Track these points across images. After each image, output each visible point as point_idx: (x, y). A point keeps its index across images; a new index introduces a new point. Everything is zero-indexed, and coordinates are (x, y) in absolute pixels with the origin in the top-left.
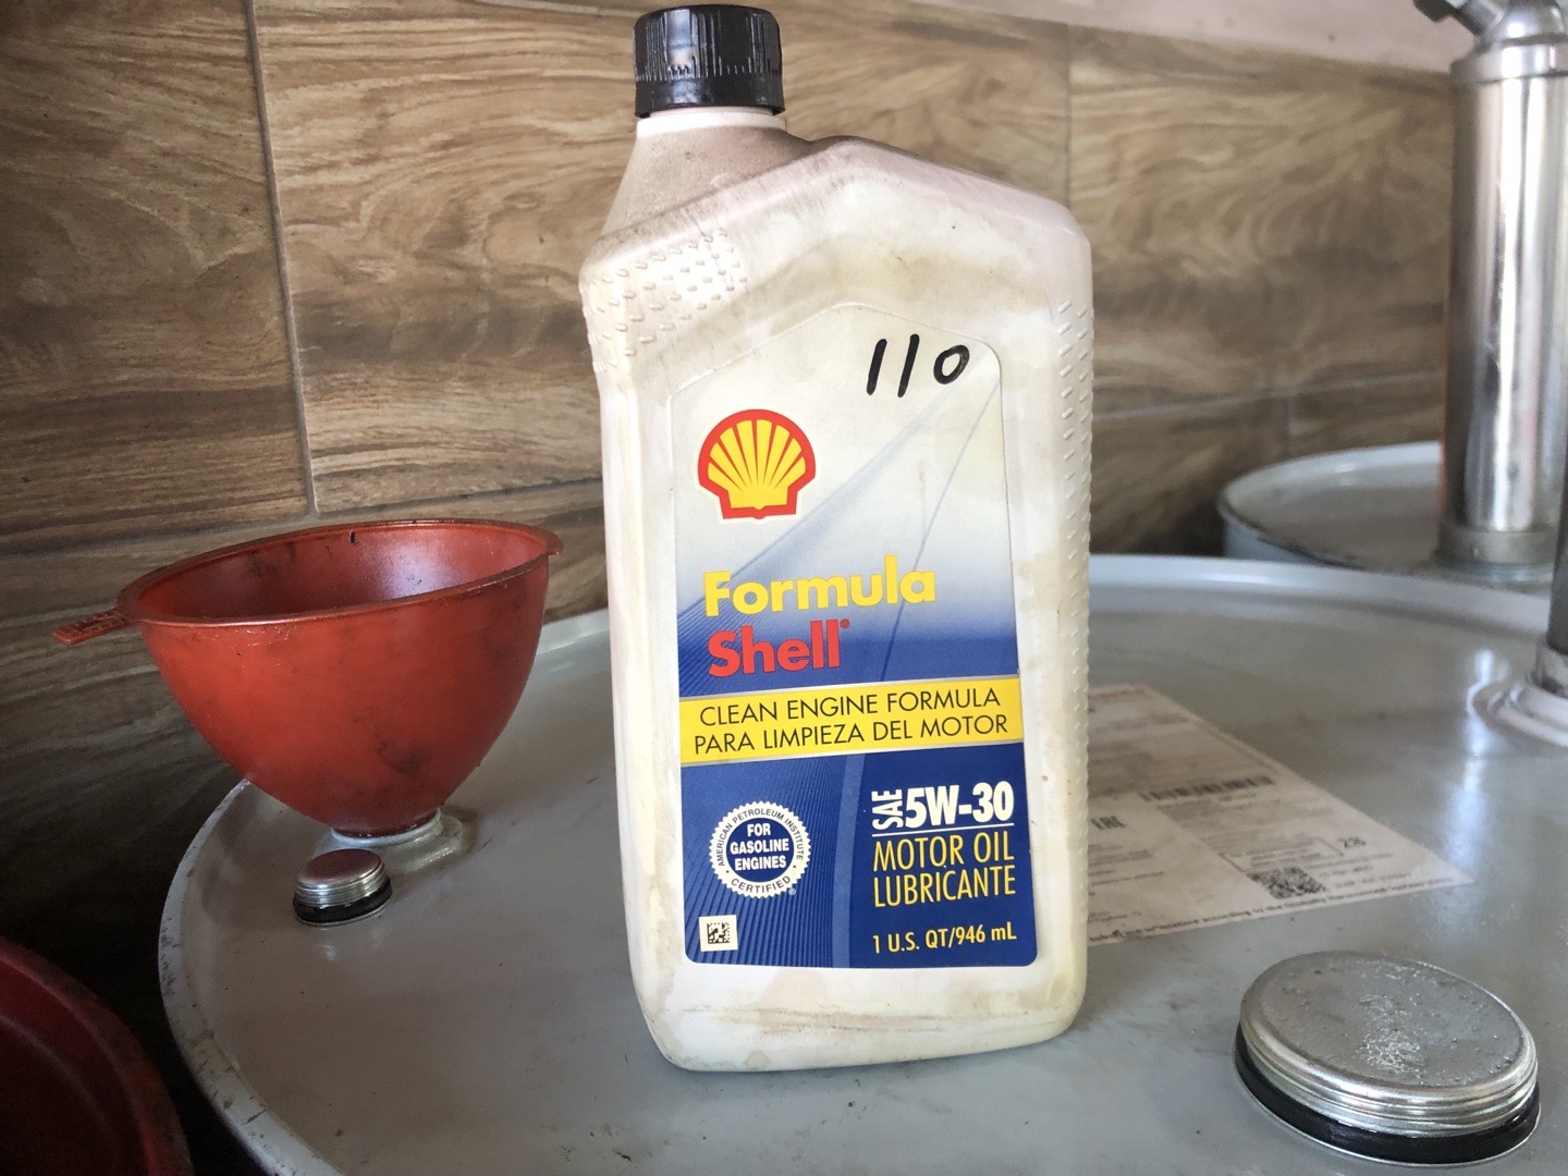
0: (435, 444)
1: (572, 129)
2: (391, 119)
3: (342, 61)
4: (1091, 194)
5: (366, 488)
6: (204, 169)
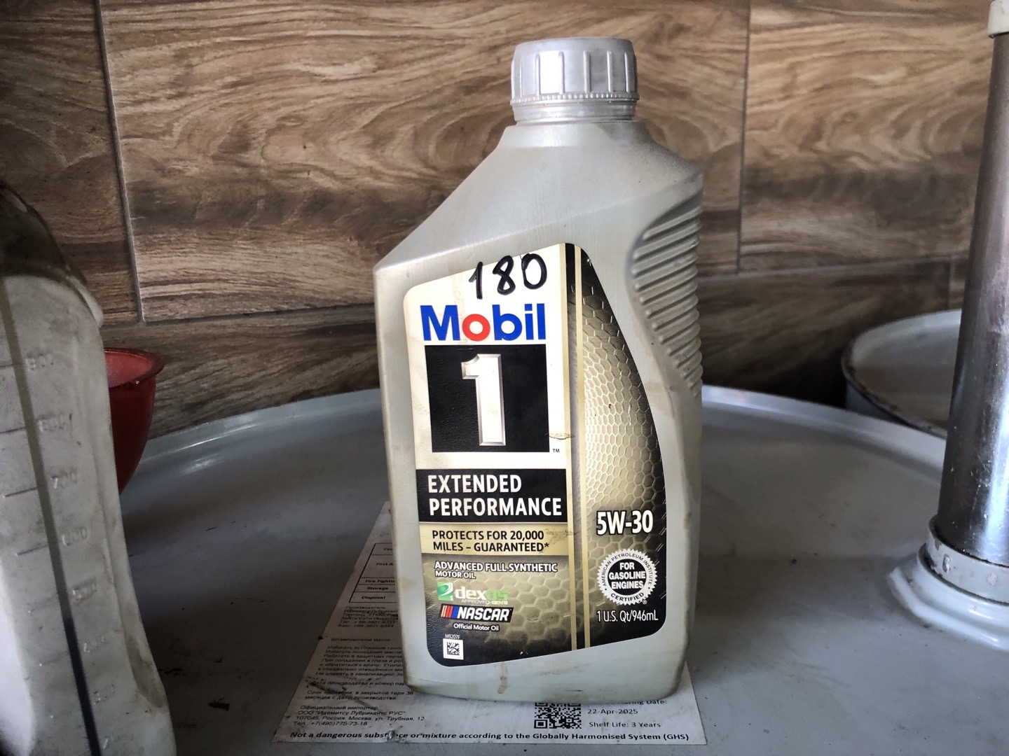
0: (226, 281)
2: (195, 68)
3: (160, 31)
5: (177, 307)
6: (66, 104)
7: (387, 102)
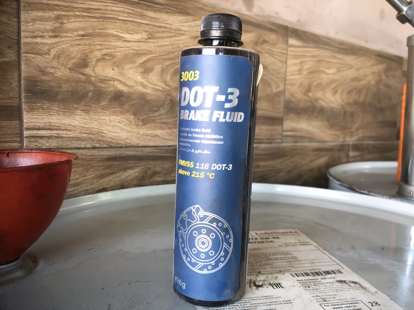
0: (70, 130)
1: (127, 36)
2: (64, 25)
3: (50, 4)
4: (293, 77)
5: (44, 142)
7: (151, 54)
